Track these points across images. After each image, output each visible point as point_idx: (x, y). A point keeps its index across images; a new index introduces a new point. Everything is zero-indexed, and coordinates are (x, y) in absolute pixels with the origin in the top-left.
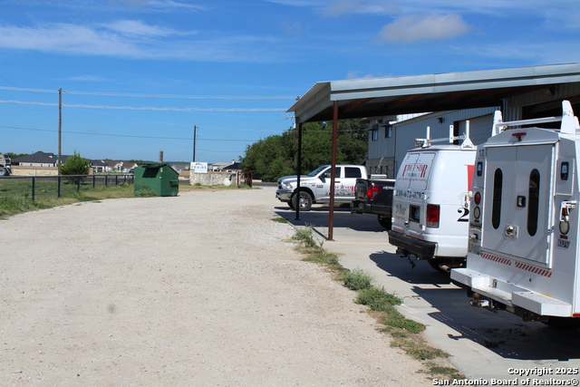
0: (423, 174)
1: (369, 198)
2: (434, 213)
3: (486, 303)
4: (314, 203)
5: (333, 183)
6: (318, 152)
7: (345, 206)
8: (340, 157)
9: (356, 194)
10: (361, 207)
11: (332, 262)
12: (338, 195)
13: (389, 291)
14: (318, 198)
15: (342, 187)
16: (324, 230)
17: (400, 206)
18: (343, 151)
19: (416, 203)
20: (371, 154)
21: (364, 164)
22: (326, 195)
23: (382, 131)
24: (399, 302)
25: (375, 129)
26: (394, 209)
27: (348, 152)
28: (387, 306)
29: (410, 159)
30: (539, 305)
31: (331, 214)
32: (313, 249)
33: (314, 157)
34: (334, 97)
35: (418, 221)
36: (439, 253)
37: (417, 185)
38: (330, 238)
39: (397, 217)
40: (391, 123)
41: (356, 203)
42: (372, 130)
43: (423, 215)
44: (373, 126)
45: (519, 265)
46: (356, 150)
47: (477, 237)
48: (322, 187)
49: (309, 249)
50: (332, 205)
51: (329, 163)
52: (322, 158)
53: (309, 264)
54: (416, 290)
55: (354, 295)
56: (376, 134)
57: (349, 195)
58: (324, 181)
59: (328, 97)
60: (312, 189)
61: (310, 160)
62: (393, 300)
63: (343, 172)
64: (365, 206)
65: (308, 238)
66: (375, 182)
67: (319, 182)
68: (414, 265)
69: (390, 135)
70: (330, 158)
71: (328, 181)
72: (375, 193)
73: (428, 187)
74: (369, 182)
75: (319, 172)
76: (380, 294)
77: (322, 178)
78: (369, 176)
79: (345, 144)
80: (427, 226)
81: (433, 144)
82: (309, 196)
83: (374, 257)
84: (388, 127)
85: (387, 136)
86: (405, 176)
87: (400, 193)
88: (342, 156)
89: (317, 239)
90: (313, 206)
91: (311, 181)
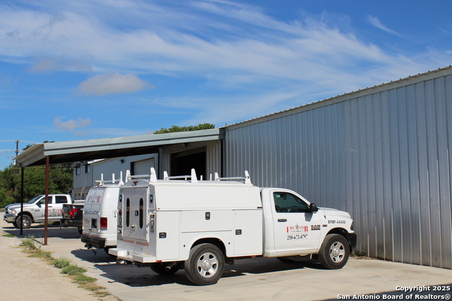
0: (98, 201)
1: (71, 216)
2: (104, 222)
3: (123, 262)
4: (33, 222)
5: (46, 207)
6: (35, 184)
7: (56, 224)
8: (52, 187)
9: (63, 215)
10: (66, 223)
11: (48, 256)
12: (50, 216)
13: (79, 266)
14: (36, 219)
15: (54, 210)
16: (42, 240)
17: (86, 220)
18: (54, 182)
19: (95, 217)
20: (75, 185)
21: (70, 193)
22: (42, 216)
23: (83, 168)
24: (85, 271)
25: (78, 167)
26: (84, 222)
27: (58, 183)
28: (78, 273)
29: (91, 192)
30: (142, 258)
31: (46, 229)
32: (35, 251)
33: (31, 187)
34: (47, 154)
35: (96, 227)
36: (107, 244)
37: (95, 208)
38: (46, 243)
39: (85, 226)
40: (89, 163)
41: (63, 220)
42: (76, 167)
43: (98, 224)
44: (77, 165)
45: (137, 243)
46: (65, 180)
47: (121, 232)
48: (38, 211)
49: (32, 251)
50: (46, 224)
51: (44, 193)
52: (37, 188)
53: (32, 258)
54: (96, 266)
55: (60, 270)
56: (79, 170)
57: (59, 215)
58: (40, 207)
59: (42, 152)
60: (32, 212)
61: (28, 190)
62: (82, 270)
63: (54, 200)
64: (69, 222)
65: (31, 244)
66: (75, 206)
67: (37, 207)
68: (96, 253)
69: (89, 171)
70: (44, 187)
71: (43, 206)
72: (75, 213)
73: (100, 208)
74: (71, 206)
75: (36, 200)
76: (74, 268)
77: (39, 204)
78: (73, 202)
79: (56, 176)
80: (101, 230)
81: (105, 183)
82: (29, 218)
83: (73, 252)
84: (87, 165)
85: (86, 171)
86: (89, 202)
87: (86, 213)
88: (53, 186)
89: (37, 245)
90: (32, 225)
91: (30, 207)
